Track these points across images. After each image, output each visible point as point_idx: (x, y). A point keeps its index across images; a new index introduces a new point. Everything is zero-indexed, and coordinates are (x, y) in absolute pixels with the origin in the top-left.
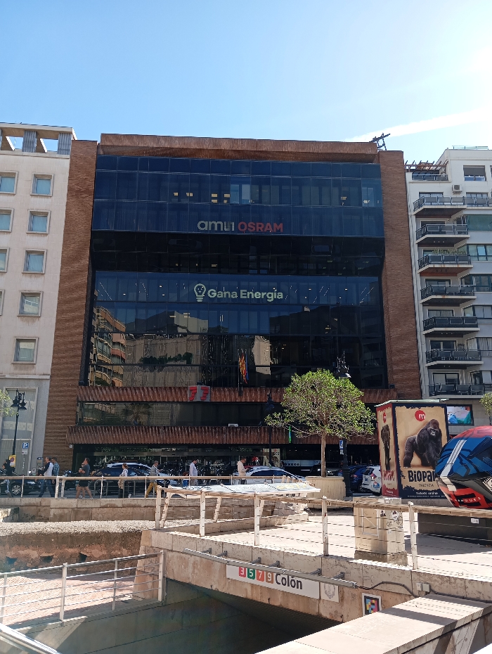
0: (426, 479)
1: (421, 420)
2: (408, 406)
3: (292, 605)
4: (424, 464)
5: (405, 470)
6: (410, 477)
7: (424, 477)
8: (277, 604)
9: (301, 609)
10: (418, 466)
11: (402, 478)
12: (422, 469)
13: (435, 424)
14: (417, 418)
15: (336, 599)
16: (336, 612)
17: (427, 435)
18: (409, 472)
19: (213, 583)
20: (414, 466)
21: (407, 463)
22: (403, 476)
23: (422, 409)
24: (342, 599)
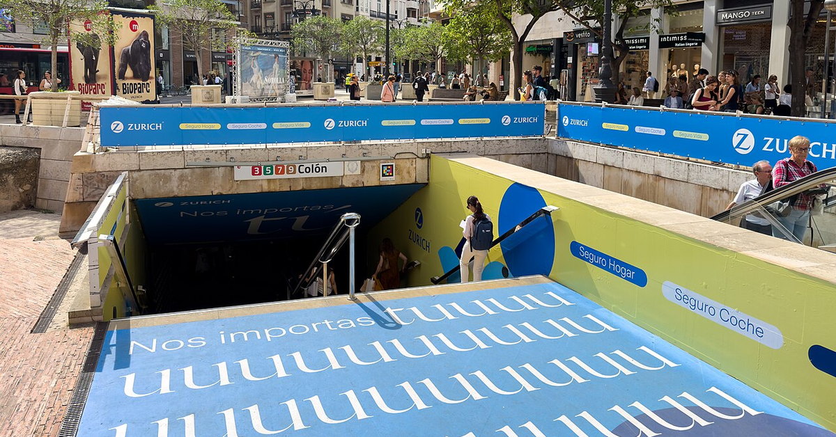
0: (136, 91)
1: (135, 31)
2: (125, 14)
3: (315, 186)
4: (135, 77)
5: (120, 82)
6: (124, 89)
7: (135, 89)
8: (300, 188)
9: (325, 186)
10: (131, 78)
11: (117, 91)
12: (133, 82)
13: (145, 34)
14: (131, 28)
15: (358, 172)
16: (358, 181)
17: (139, 47)
18: (123, 84)
19: (213, 189)
20: (127, 78)
21: (122, 76)
22: (118, 89)
23: (136, 19)
24: (363, 171)
